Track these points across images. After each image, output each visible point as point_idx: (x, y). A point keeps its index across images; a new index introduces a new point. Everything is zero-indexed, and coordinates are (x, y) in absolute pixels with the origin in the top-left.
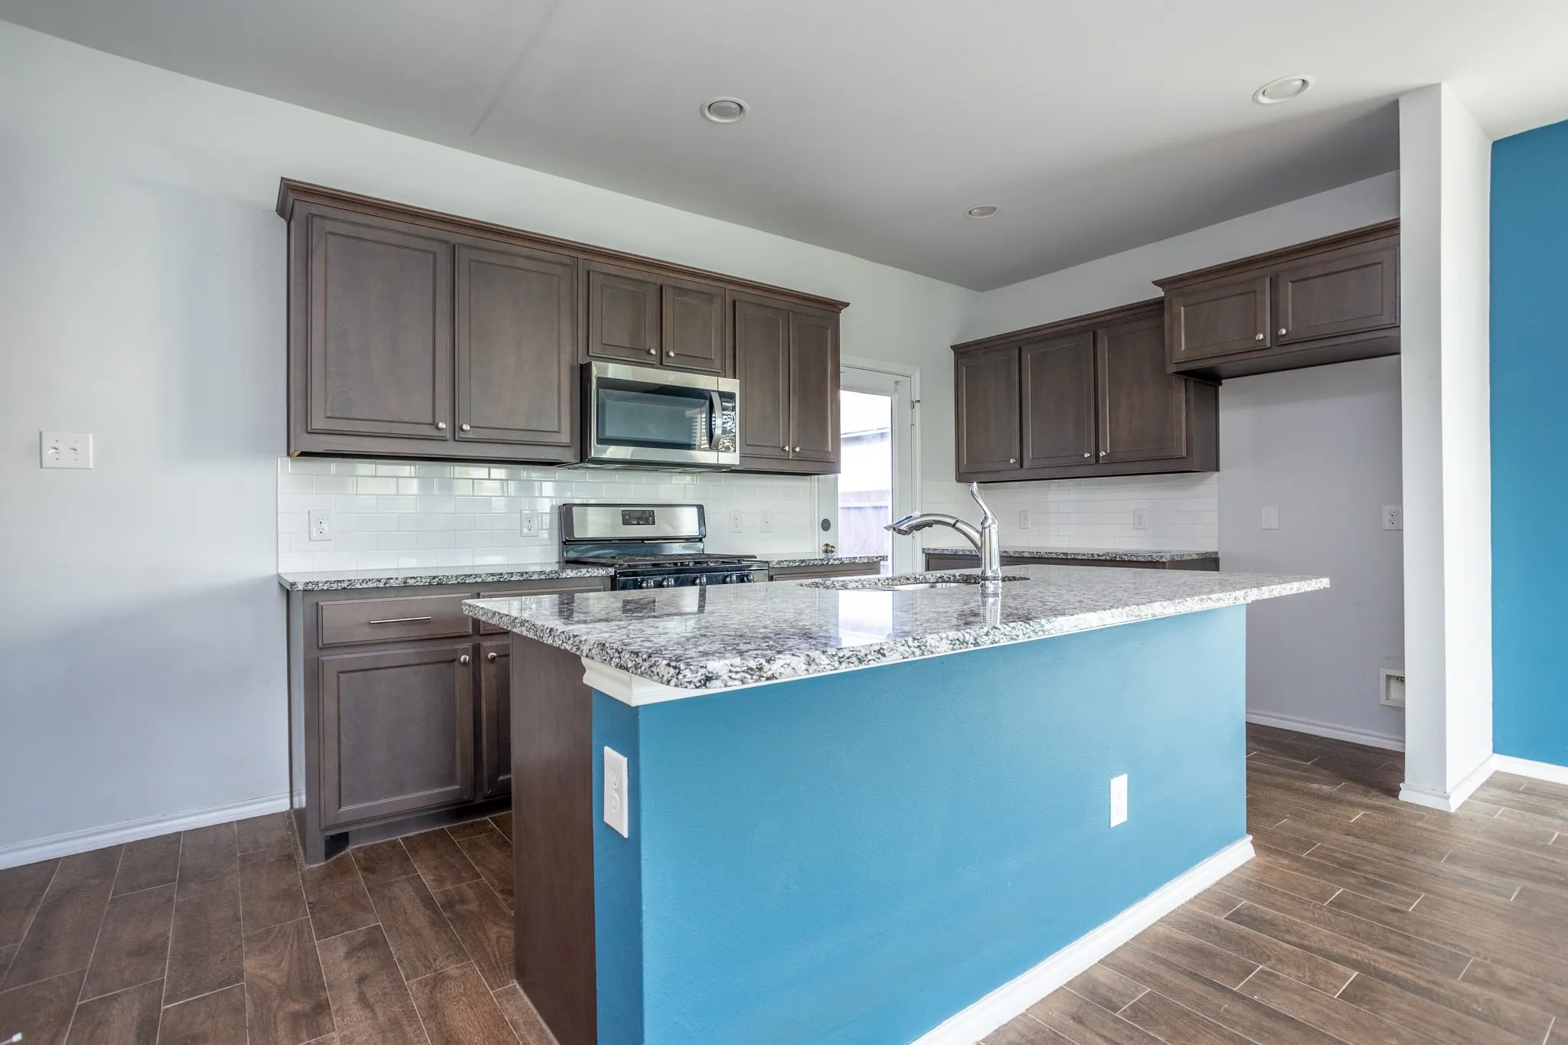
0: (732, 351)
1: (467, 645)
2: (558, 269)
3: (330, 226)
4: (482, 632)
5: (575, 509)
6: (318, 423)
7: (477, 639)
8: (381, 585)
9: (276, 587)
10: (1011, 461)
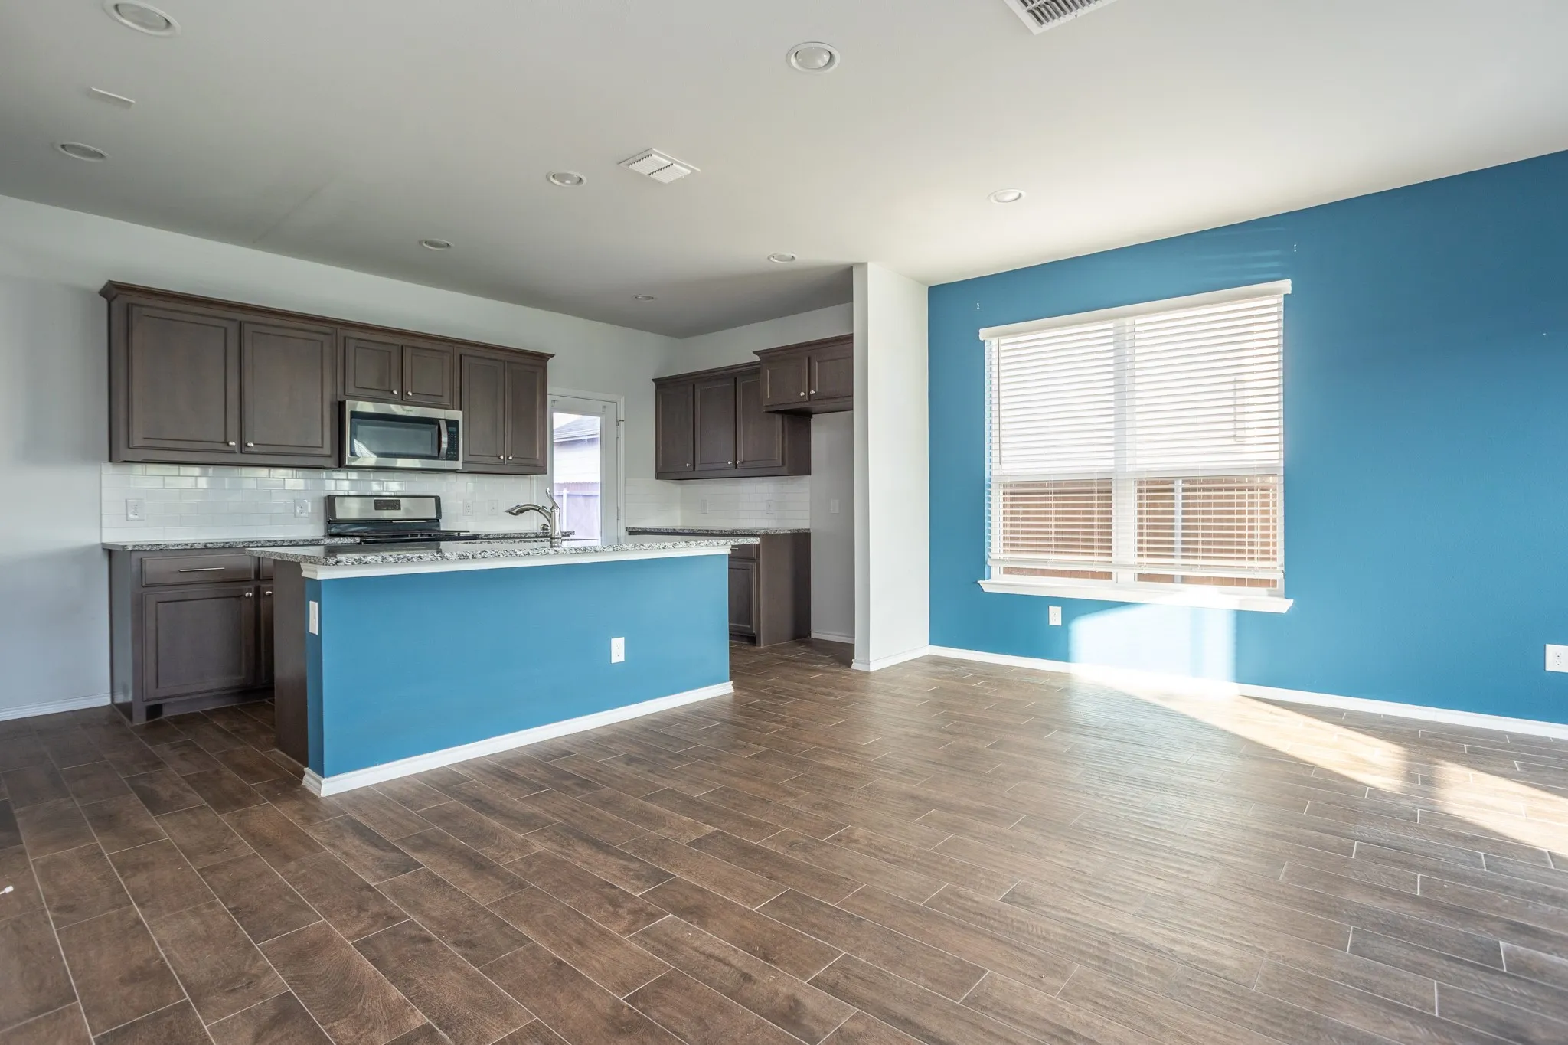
0: (458, 389)
1: (252, 587)
2: (321, 337)
3: (145, 311)
4: (261, 578)
5: (336, 499)
6: (137, 442)
7: (258, 583)
8: (188, 547)
9: (100, 551)
10: (688, 465)
